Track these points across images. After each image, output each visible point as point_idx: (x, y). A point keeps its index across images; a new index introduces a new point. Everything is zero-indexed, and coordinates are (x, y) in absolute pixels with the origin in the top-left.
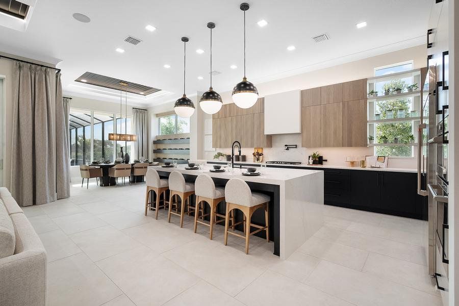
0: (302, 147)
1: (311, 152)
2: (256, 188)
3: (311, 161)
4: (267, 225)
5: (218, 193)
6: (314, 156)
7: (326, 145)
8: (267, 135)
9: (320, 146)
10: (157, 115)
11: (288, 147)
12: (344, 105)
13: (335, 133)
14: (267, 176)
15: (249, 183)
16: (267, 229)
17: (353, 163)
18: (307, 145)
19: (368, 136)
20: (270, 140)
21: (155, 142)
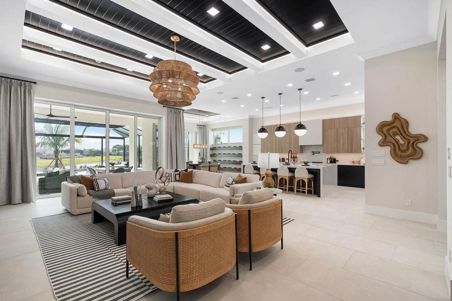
0: (323, 153)
1: (329, 156)
2: (310, 171)
3: (329, 161)
4: (313, 187)
5: (291, 174)
6: (330, 158)
7: (338, 152)
8: (301, 146)
9: (334, 153)
10: (213, 130)
11: (314, 153)
12: (348, 129)
13: (343, 144)
14: (313, 166)
15: (307, 169)
16: (313, 189)
17: (353, 162)
18: (326, 152)
19: (362, 147)
20: (302, 149)
21: (211, 149)
